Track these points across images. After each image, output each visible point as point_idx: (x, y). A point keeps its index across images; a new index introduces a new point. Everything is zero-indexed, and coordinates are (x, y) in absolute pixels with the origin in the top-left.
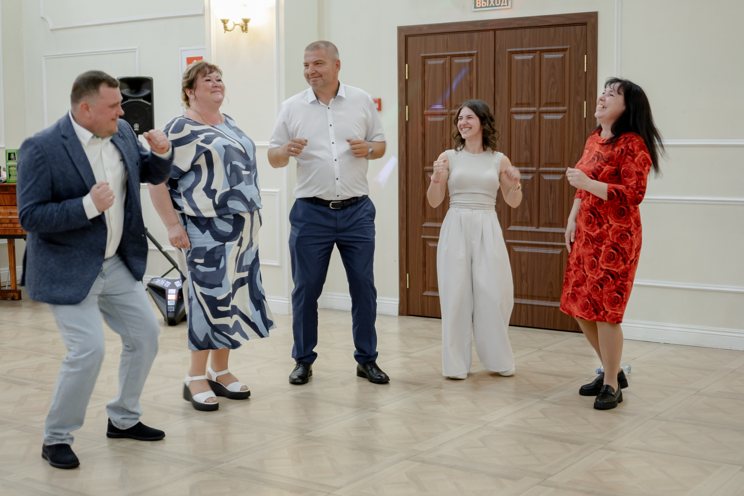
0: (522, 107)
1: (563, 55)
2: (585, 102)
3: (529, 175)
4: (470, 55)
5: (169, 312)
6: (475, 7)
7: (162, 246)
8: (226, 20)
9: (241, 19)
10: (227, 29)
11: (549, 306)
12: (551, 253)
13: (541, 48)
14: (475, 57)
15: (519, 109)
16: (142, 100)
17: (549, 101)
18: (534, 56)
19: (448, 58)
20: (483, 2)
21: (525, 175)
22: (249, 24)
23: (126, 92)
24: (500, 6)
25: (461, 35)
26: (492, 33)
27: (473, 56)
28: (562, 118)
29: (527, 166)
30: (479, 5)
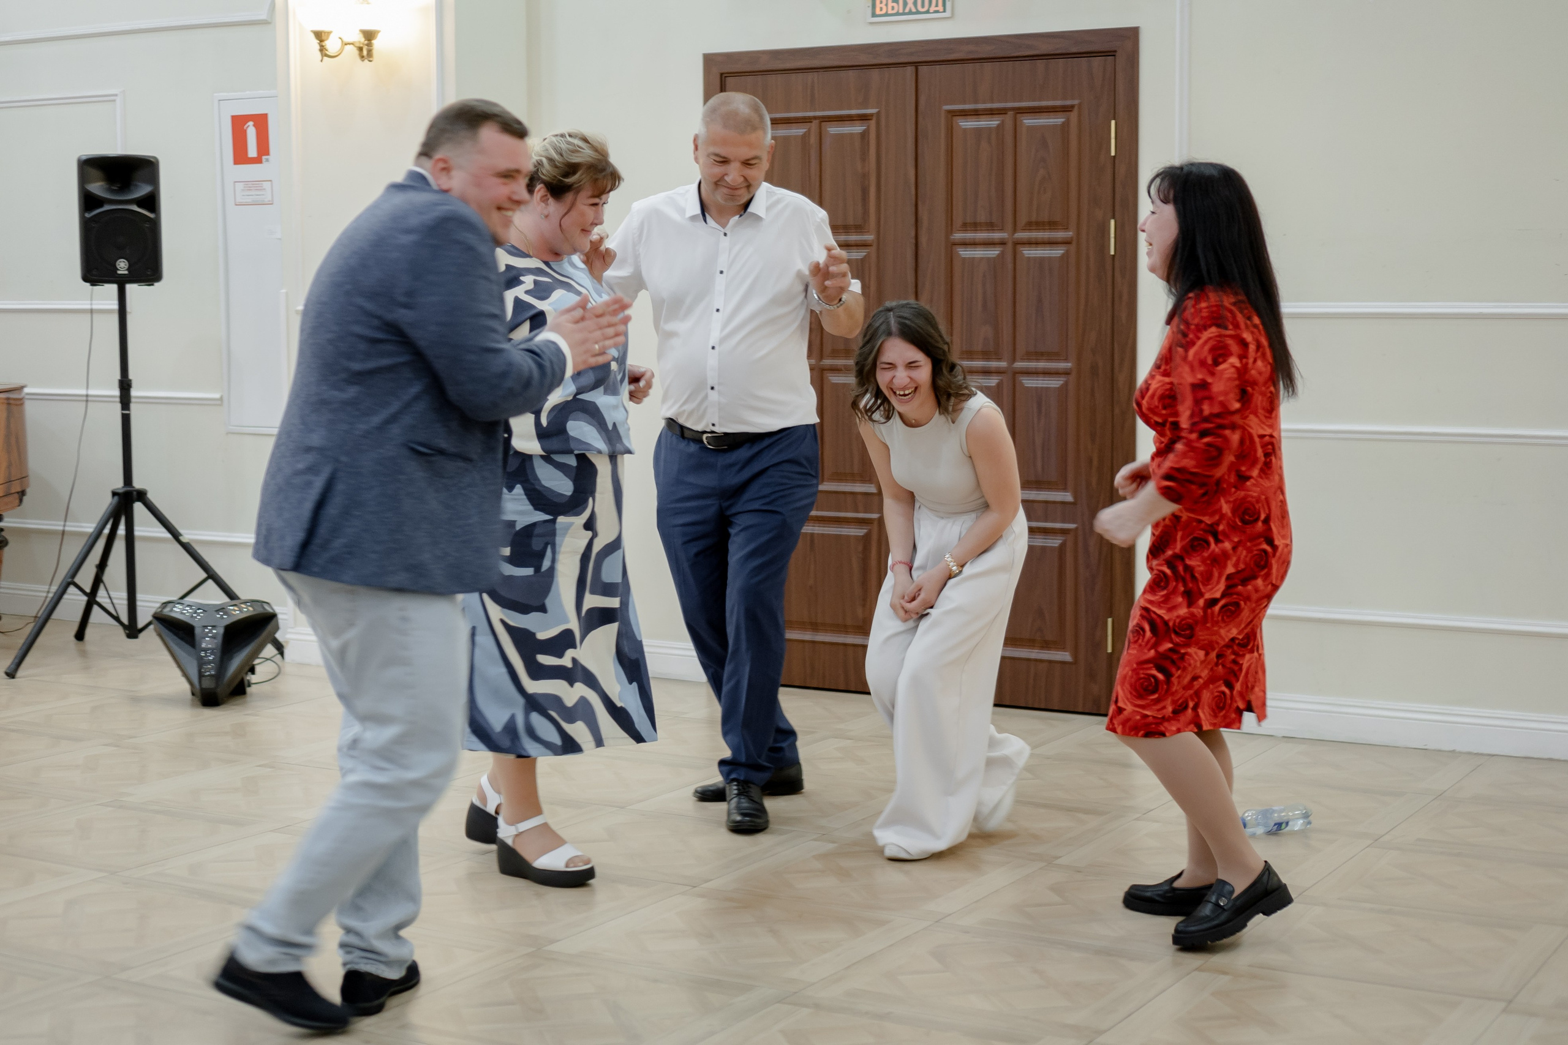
0: (976, 231)
1: (1063, 120)
2: (1112, 222)
3: (992, 378)
4: (864, 118)
5: (204, 676)
6: (874, 15)
7: (181, 531)
8: (325, 32)
9: (358, 32)
10: (327, 52)
11: (1036, 660)
12: (1039, 546)
13: (1015, 104)
14: (873, 123)
15: (969, 235)
16: (135, 208)
17: (1034, 219)
18: (1003, 122)
19: (815, 123)
20: (891, 4)
21: (983, 377)
22: (374, 42)
23: (97, 188)
24: (928, 12)
25: (843, 74)
26: (910, 70)
27: (869, 119)
28: (1063, 255)
29: (988, 359)
30: (881, 9)
